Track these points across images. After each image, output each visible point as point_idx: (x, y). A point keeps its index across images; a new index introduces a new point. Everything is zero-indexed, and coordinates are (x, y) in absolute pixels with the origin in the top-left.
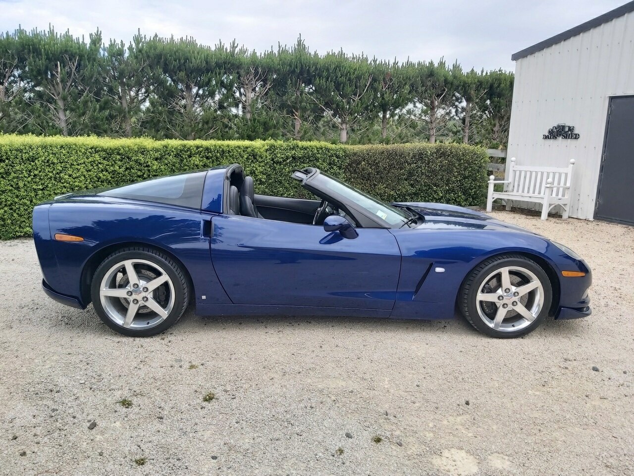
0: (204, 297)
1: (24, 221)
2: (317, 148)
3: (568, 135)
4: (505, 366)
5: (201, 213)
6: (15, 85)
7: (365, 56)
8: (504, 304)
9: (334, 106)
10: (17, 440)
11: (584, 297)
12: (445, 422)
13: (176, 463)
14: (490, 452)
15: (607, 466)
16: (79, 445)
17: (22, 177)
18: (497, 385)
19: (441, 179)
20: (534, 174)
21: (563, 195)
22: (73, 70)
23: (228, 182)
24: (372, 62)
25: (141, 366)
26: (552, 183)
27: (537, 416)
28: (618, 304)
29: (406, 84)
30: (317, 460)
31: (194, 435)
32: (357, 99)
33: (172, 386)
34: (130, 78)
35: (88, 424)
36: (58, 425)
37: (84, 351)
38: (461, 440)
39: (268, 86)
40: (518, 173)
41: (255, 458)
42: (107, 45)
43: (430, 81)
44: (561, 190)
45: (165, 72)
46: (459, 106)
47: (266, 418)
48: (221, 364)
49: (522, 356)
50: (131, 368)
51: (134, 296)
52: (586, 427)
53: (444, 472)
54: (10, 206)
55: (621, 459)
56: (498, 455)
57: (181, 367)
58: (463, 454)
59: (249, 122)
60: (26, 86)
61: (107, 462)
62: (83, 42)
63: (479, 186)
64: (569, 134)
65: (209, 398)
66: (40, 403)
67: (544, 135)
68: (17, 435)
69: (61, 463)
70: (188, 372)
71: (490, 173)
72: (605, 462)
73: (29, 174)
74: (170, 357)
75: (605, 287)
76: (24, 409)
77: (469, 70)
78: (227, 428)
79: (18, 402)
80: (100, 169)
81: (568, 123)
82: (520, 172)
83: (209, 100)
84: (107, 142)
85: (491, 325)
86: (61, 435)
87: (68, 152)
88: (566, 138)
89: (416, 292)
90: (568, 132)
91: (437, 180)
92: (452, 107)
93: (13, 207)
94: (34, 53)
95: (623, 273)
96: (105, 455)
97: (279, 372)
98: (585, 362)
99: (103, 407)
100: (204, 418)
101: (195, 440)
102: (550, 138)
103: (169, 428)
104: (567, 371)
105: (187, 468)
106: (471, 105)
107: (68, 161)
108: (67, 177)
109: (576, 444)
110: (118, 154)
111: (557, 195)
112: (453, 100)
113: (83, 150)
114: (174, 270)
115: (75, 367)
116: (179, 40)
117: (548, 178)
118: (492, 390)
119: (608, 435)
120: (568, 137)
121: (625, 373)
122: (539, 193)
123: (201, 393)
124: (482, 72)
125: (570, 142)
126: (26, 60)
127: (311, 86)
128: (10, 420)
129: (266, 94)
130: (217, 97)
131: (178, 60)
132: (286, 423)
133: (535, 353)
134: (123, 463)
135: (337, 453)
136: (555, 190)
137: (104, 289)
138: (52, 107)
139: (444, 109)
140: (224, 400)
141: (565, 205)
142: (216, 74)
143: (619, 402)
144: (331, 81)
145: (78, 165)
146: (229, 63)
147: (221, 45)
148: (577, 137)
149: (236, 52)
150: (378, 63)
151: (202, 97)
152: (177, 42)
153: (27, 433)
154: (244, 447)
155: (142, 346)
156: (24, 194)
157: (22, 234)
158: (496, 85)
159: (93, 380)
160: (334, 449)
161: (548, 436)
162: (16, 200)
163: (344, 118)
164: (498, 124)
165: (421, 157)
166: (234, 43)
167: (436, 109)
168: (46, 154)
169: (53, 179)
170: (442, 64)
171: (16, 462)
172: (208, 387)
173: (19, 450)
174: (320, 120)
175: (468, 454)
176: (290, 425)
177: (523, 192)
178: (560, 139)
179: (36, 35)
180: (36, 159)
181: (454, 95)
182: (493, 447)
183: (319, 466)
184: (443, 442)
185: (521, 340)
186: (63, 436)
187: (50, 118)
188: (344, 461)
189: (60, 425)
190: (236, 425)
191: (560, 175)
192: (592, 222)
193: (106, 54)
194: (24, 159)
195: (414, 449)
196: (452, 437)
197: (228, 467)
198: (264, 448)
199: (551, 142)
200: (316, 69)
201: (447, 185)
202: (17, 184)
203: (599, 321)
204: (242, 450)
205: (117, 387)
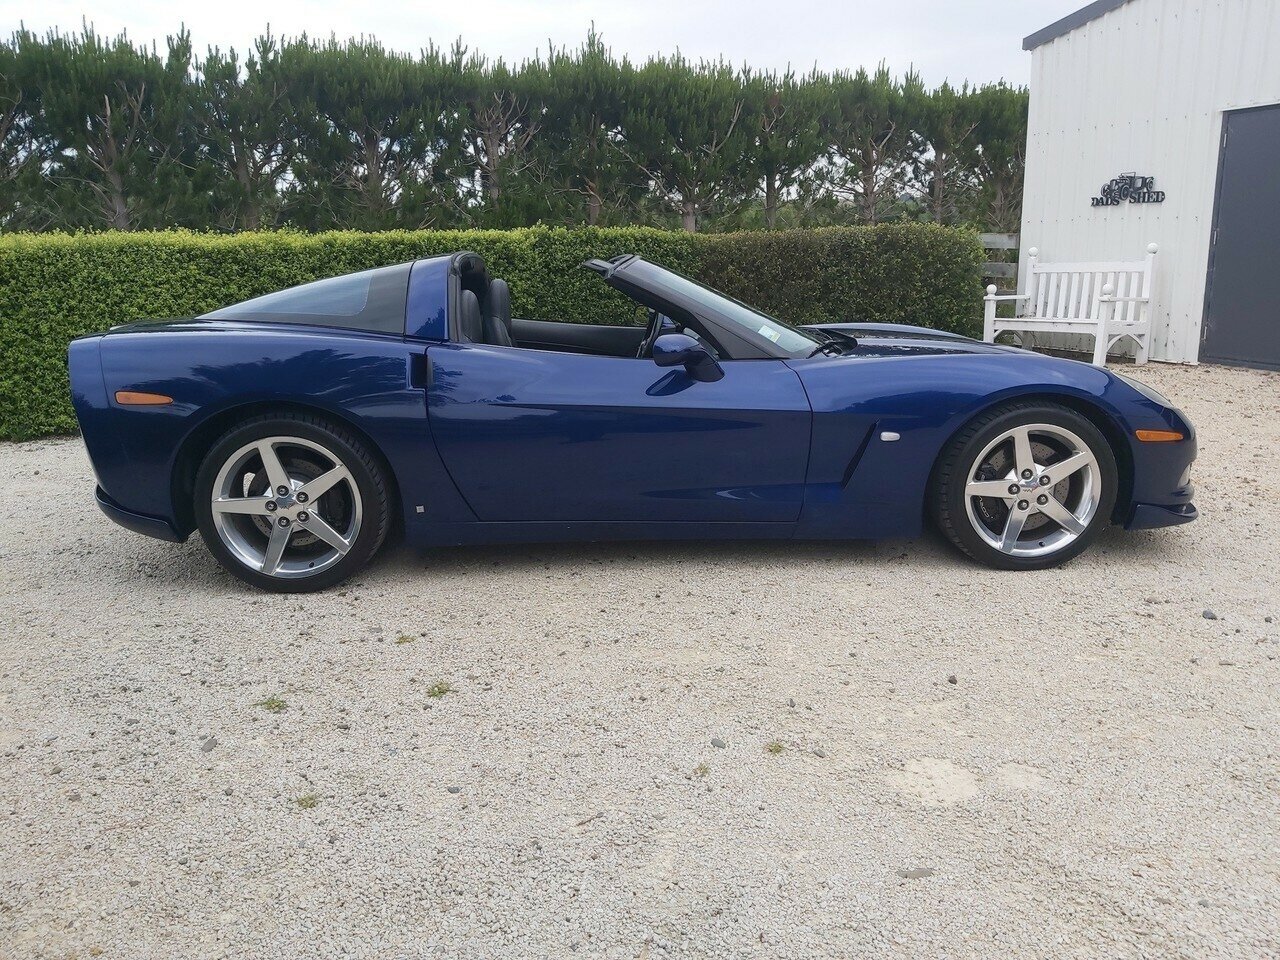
0: (420, 509)
1: (55, 403)
2: (636, 239)
3: (1142, 195)
4: (1026, 617)
5: (404, 341)
6: (20, 147)
7: (725, 63)
8: (1021, 502)
9: (668, 167)
10: (61, 774)
11: (1183, 483)
12: (910, 714)
13: (378, 802)
14: (1000, 761)
15: (1235, 777)
16: (183, 780)
17: (45, 314)
18: (1012, 649)
19: (890, 296)
20: (1076, 278)
21: (1137, 318)
22: (137, 111)
23: (455, 280)
24: (742, 75)
25: (302, 642)
26: (1114, 292)
27: (1094, 699)
28: (1251, 505)
29: (810, 117)
30: (658, 787)
31: (413, 753)
32: (712, 150)
33: (364, 674)
34: (251, 123)
35: (202, 743)
36: (141, 746)
37: (186, 620)
38: (942, 742)
39: (532, 131)
40: (1043, 279)
41: (534, 787)
42: (203, 59)
43: (859, 109)
44: (1132, 306)
45: (322, 111)
46: (920, 159)
47: (554, 720)
48: (459, 632)
49: (1061, 599)
50: (282, 646)
51: (281, 512)
52: (1192, 713)
53: (908, 797)
54: (24, 372)
55: (1261, 763)
56: (1016, 765)
57: (380, 640)
58: (947, 765)
59: (497, 206)
60: (43, 148)
61: (241, 805)
62: (154, 55)
63: (966, 309)
64: (1144, 193)
65: (439, 691)
66: (104, 711)
67: (1093, 199)
68: (60, 766)
69: (150, 811)
70: (396, 649)
71: (987, 281)
72: (1231, 770)
73: (58, 307)
74: (358, 625)
75: (1223, 479)
76: (71, 723)
77: (938, 86)
78: (476, 740)
79: (59, 710)
80: (200, 293)
81: (1142, 171)
82: (1048, 275)
83: (413, 163)
84: (210, 241)
85: (997, 545)
86: (148, 763)
87: (134, 261)
88: (1139, 202)
89: (843, 484)
90: (1140, 188)
91: (881, 297)
92: (907, 161)
93: (30, 374)
94: (54, 77)
95: (1260, 452)
96: (235, 793)
97: (575, 642)
98: (1188, 605)
99: (228, 713)
100: (431, 724)
101: (415, 762)
102: (1107, 204)
103: (362, 745)
104: (1152, 620)
105: (400, 809)
106: (944, 156)
107: (136, 279)
108: (134, 309)
109: (1174, 743)
110: (236, 261)
111: (1124, 317)
112: (909, 148)
113: (164, 256)
114: (359, 456)
115: (169, 648)
116: (348, 43)
117: (1104, 282)
118: (1001, 657)
119: (1237, 725)
120: (1141, 199)
121: (1268, 620)
122: (1088, 316)
123: (423, 683)
124: (965, 87)
125: (1144, 208)
126: (39, 94)
127: (619, 128)
128: (46, 741)
129: (529, 146)
130: (430, 158)
131: (346, 84)
132: (593, 727)
133: (1087, 593)
134: (272, 806)
135: (696, 773)
136: (1119, 306)
137: (220, 499)
138: (98, 188)
139: (889, 166)
140: (470, 693)
141: (1140, 336)
142: (425, 108)
143: (1256, 670)
144: (659, 116)
145: (156, 286)
146: (450, 86)
147: (432, 50)
148: (1160, 199)
149: (464, 63)
150: (752, 75)
151: (399, 158)
152: (343, 47)
153: (80, 763)
154: (512, 770)
155: (302, 608)
156: (51, 347)
157: (52, 429)
158: (994, 114)
159: (207, 668)
160: (690, 765)
161: (1118, 732)
162: (36, 359)
163: (689, 190)
164: (1000, 193)
165: (847, 253)
166: (458, 47)
167: (874, 167)
168: (91, 265)
169: (107, 315)
170: (883, 75)
171: (62, 811)
172: (435, 673)
173: (68, 791)
174: (640, 197)
175: (958, 766)
176: (602, 730)
177: (1055, 315)
178: (1126, 204)
179: (57, 43)
180: (71, 275)
181: (910, 138)
182: (1007, 752)
183: (661, 797)
184: (906, 746)
185: (1058, 571)
186: (152, 765)
187: (96, 212)
188: (711, 786)
189: (145, 747)
190: (495, 734)
191: (1129, 275)
192: (1197, 367)
193: (202, 77)
194: (47, 276)
195: (849, 762)
196: (923, 740)
197: (483, 803)
198: (552, 771)
199: (1108, 211)
200: (628, 91)
201: (901, 308)
202: (37, 327)
203: (1213, 535)
204: (508, 776)
205: (255, 678)
